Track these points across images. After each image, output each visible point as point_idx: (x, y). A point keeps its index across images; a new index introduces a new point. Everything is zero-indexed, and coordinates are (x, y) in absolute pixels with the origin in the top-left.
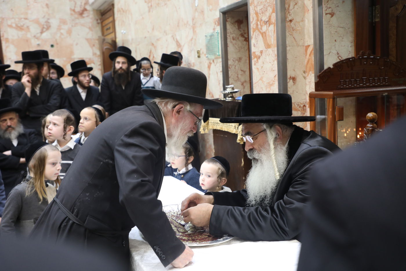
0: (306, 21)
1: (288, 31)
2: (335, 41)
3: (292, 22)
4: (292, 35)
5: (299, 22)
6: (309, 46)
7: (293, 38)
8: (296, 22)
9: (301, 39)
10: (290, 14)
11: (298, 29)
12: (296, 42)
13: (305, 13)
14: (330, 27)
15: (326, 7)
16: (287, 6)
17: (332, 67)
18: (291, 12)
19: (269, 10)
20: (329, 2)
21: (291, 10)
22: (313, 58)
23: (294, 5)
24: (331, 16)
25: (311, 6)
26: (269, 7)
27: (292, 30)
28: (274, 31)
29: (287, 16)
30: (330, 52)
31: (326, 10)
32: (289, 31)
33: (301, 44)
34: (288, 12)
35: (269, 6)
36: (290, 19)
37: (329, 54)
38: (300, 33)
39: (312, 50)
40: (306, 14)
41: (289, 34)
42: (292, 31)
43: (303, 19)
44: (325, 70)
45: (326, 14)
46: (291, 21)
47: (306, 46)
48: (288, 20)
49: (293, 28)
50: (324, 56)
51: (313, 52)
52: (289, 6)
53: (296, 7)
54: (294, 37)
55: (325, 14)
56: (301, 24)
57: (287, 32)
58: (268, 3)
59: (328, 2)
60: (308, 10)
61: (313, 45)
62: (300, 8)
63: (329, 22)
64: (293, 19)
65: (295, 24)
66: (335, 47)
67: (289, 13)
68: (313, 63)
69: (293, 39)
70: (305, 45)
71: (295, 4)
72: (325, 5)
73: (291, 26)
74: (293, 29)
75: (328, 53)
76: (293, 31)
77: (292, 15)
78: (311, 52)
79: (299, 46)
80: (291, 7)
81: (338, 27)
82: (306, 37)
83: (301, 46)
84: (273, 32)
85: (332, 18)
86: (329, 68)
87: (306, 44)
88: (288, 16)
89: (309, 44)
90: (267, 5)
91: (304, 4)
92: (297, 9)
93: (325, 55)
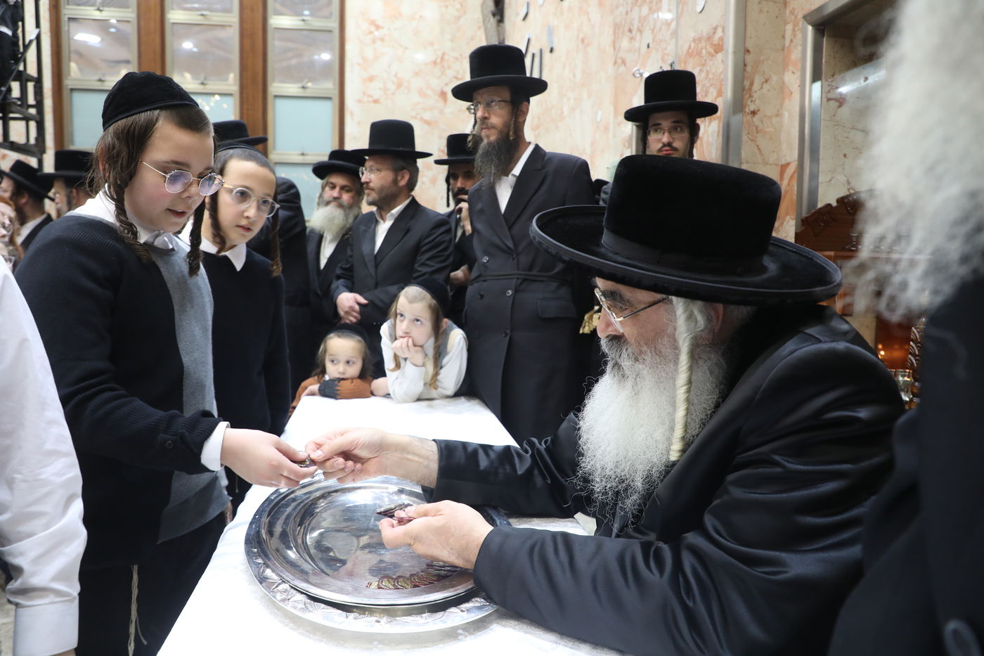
0: (786, 114)
1: (746, 132)
2: (845, 155)
3: (756, 116)
4: (755, 141)
5: (770, 117)
6: (788, 164)
7: (756, 147)
8: (765, 116)
9: (774, 152)
10: (754, 99)
11: (767, 130)
12: (762, 154)
13: (783, 99)
14: (836, 127)
15: (829, 85)
16: (747, 84)
17: (834, 204)
18: (756, 96)
19: (712, 93)
20: (835, 77)
21: (756, 92)
22: (796, 188)
23: (763, 83)
24: (838, 104)
25: (798, 83)
26: (711, 88)
27: (754, 130)
28: (719, 132)
29: (746, 104)
30: (833, 178)
31: (829, 92)
32: (748, 133)
33: (771, 160)
34: (748, 96)
35: (711, 85)
36: (752, 109)
37: (830, 181)
38: (771, 138)
39: (794, 173)
40: (787, 101)
41: (747, 139)
42: (755, 134)
43: (778, 111)
44: (820, 209)
45: (829, 100)
46: (754, 113)
47: (782, 166)
48: (747, 110)
49: (757, 127)
50: (820, 185)
51: (796, 175)
52: (752, 84)
53: (766, 86)
54: (758, 146)
55: (826, 100)
56: (774, 120)
57: (744, 134)
58: (710, 79)
59: (833, 76)
60: (791, 94)
61: (796, 163)
62: (775, 89)
63: (834, 115)
64: (758, 110)
65: (762, 121)
66: (844, 169)
67: (751, 96)
68: (795, 197)
69: (756, 150)
70: (780, 164)
71: (764, 80)
72: (827, 80)
73: (753, 122)
74: (757, 129)
75: (828, 180)
76: (757, 133)
77: (757, 102)
78: (792, 177)
79: (767, 164)
80: (756, 86)
81: (852, 129)
82: (784, 146)
83: (771, 165)
84: (716, 134)
85: (840, 109)
86: (829, 205)
87: (783, 162)
88: (749, 102)
89: (789, 160)
90: (708, 85)
91: (783, 83)
92: (768, 91)
93: (821, 183)
